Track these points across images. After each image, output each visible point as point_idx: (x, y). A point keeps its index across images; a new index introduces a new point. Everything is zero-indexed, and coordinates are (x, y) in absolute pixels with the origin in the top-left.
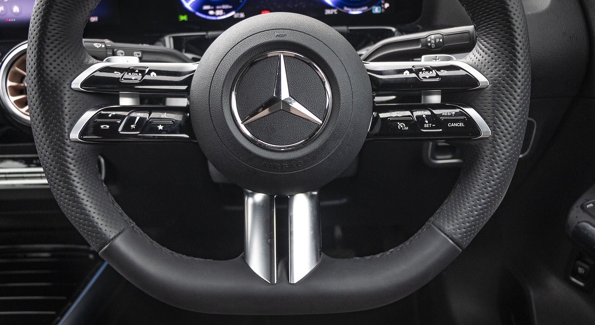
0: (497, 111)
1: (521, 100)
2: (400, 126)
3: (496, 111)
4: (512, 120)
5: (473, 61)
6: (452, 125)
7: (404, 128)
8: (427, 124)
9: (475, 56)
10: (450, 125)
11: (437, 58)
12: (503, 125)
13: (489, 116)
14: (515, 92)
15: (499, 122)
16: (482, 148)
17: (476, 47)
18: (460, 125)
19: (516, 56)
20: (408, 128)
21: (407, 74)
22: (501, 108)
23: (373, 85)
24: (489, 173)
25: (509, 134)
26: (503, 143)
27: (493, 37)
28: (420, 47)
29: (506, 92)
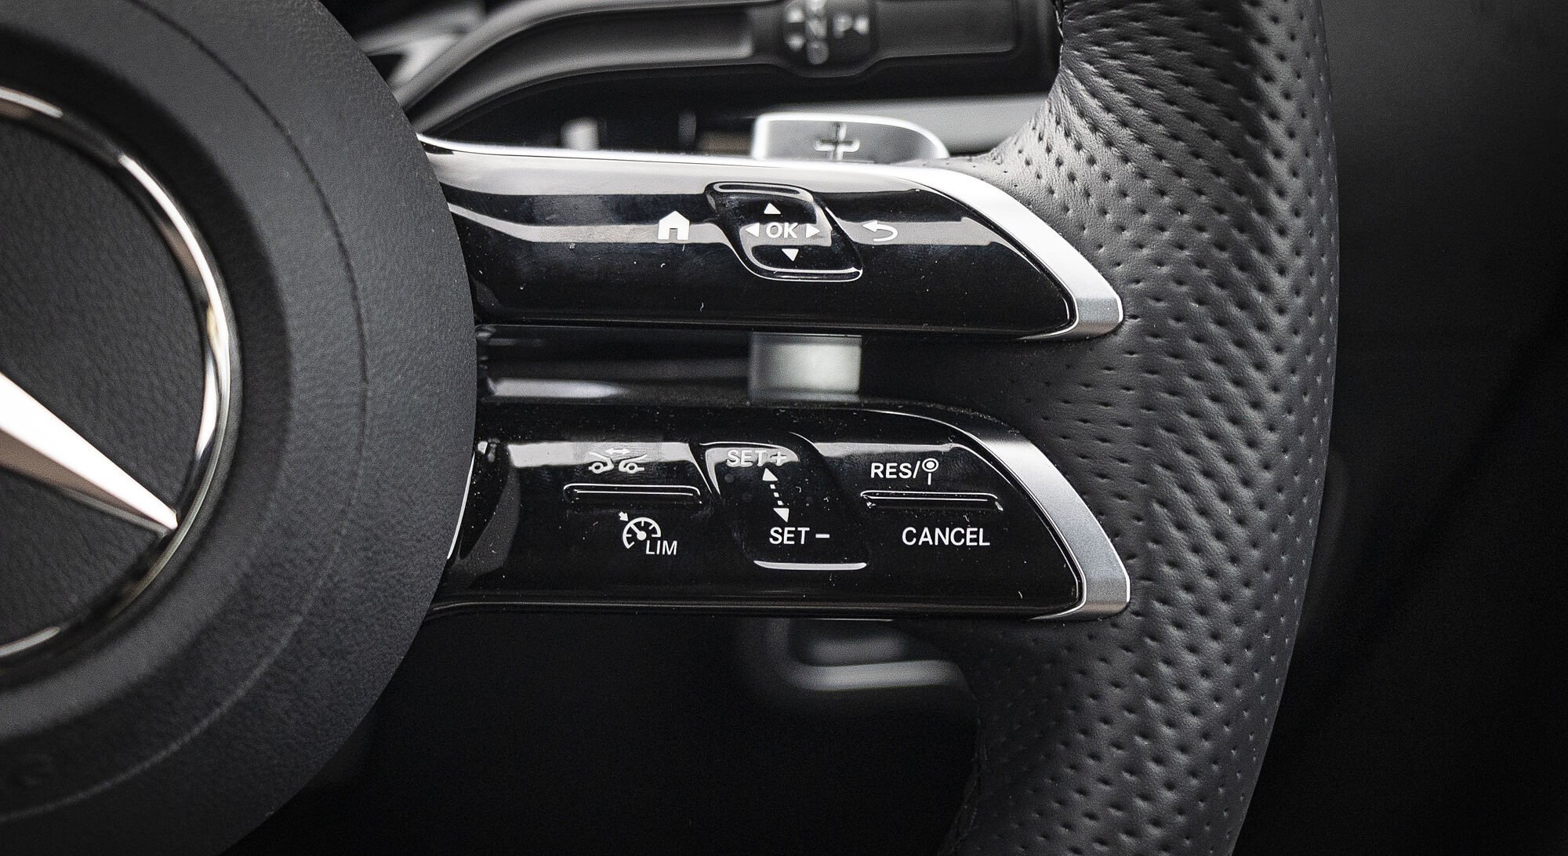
0: (1166, 467)
1: (1290, 412)
2: (630, 531)
3: (1159, 469)
4: (1241, 521)
5: (1039, 177)
6: (922, 539)
7: (653, 548)
8: (782, 524)
9: (1049, 150)
10: (910, 536)
11: (842, 134)
12: (1197, 549)
13: (1122, 497)
14: (1260, 366)
15: (1174, 532)
16: (1083, 672)
17: (1056, 97)
18: (969, 536)
19: (1263, 172)
20: (675, 543)
21: (674, 228)
22: (1188, 451)
23: (478, 284)
24: (1119, 814)
25: (1226, 598)
26: (1193, 649)
27: (1145, 53)
28: (743, 50)
29: (1211, 366)
